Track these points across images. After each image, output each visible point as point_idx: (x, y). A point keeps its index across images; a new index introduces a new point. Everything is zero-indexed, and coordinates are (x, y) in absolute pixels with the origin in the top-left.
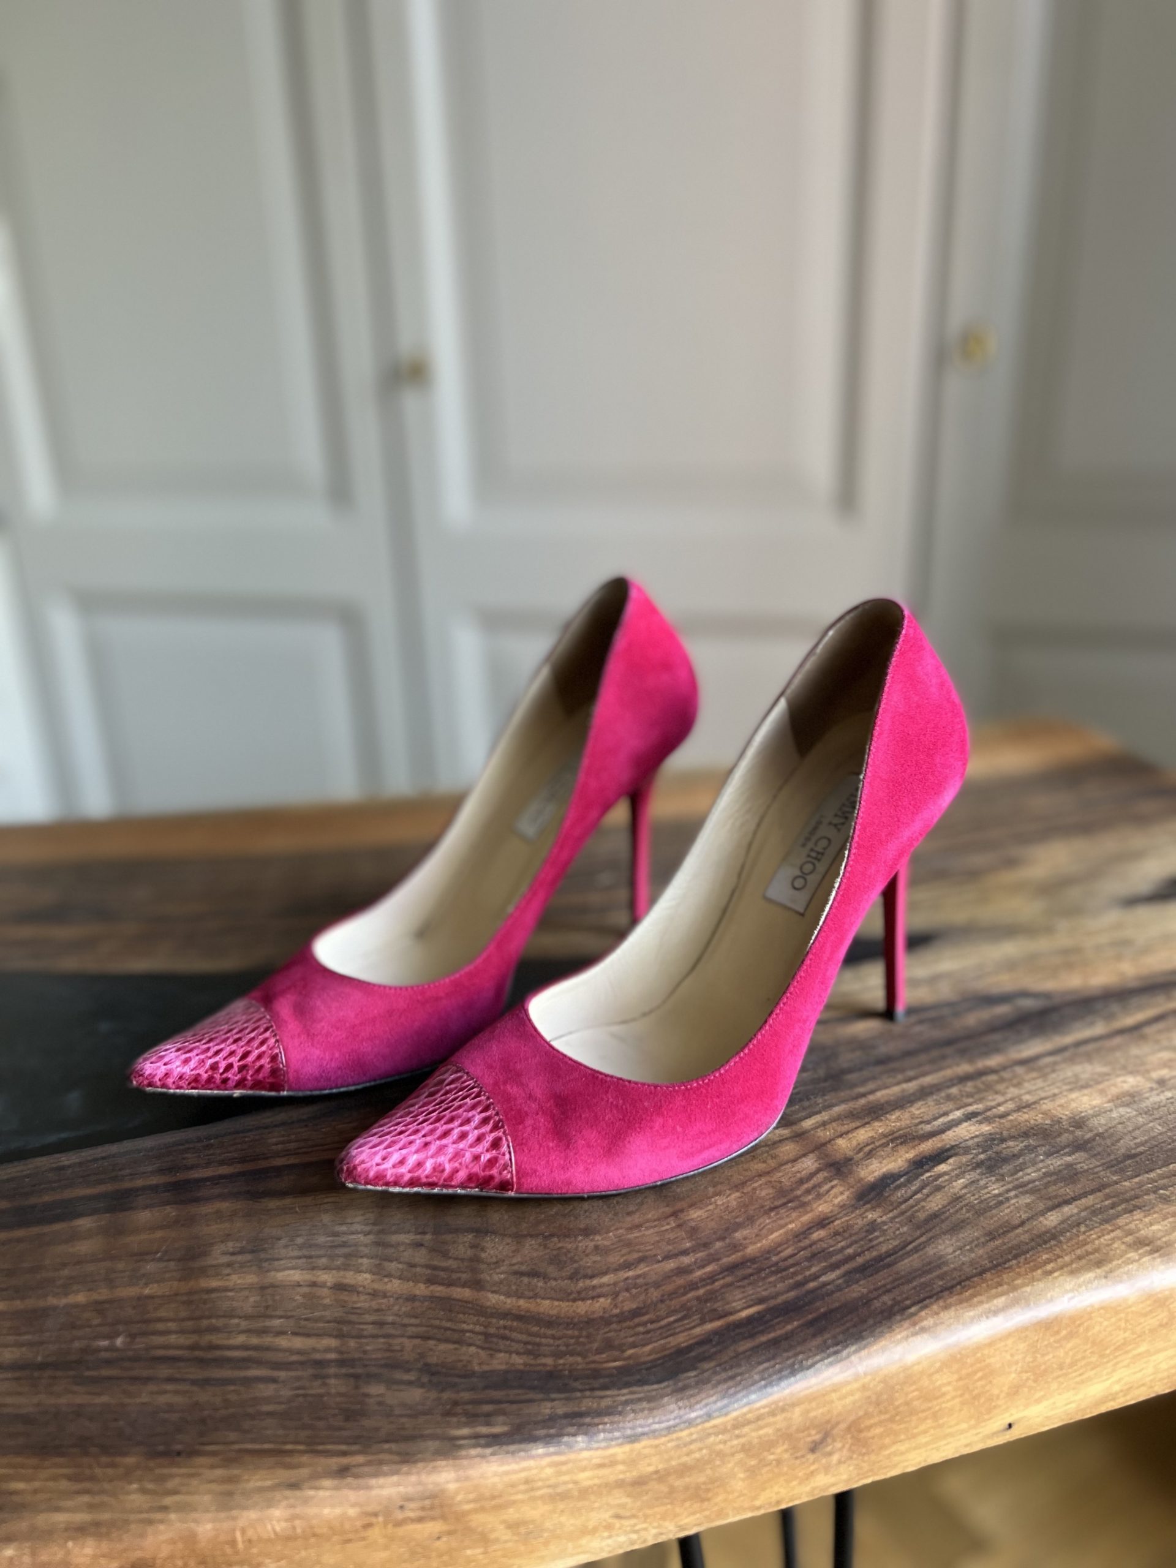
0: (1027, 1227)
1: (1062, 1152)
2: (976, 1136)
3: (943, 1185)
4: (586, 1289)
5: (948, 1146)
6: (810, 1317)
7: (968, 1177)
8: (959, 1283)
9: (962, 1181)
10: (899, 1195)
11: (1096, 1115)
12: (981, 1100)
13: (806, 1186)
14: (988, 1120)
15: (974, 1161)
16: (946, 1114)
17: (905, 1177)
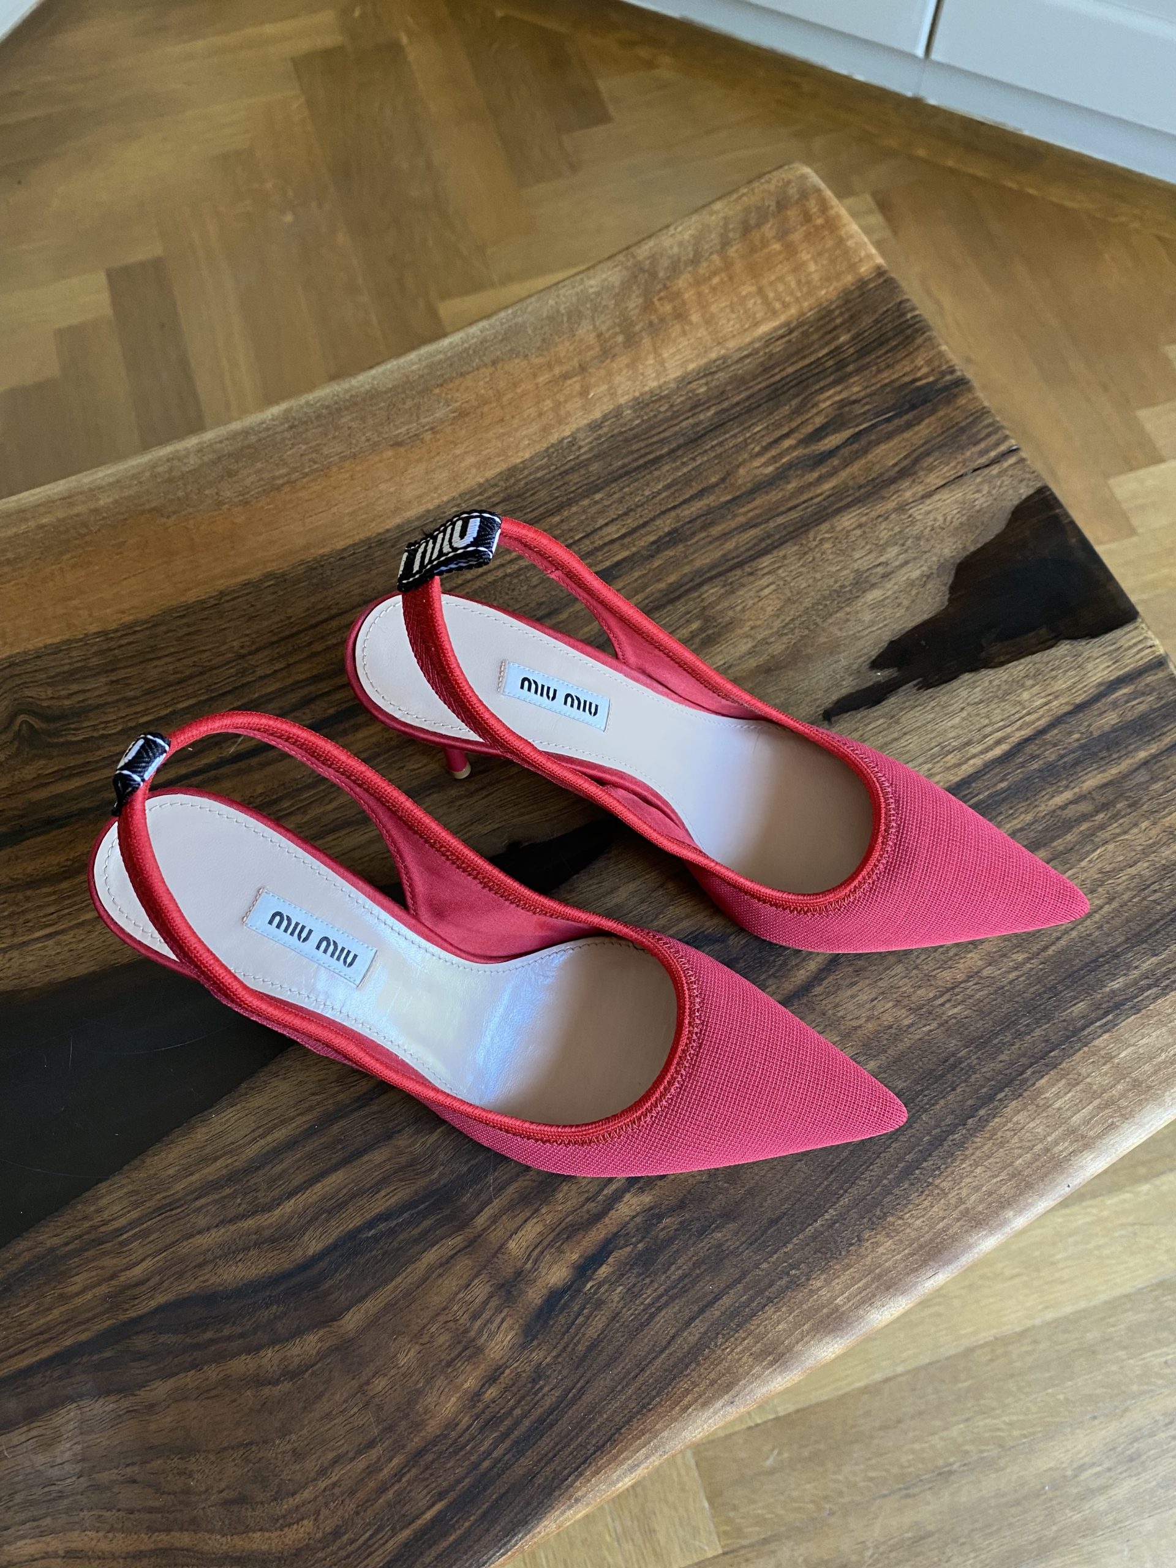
0: (672, 1349)
1: (713, 1226)
2: (637, 1215)
3: (604, 1298)
4: (289, 1511)
5: (609, 1236)
6: (485, 1506)
7: (626, 1282)
8: (609, 1440)
9: (619, 1290)
10: (563, 1321)
13: (479, 1323)
15: (633, 1254)
17: (569, 1292)
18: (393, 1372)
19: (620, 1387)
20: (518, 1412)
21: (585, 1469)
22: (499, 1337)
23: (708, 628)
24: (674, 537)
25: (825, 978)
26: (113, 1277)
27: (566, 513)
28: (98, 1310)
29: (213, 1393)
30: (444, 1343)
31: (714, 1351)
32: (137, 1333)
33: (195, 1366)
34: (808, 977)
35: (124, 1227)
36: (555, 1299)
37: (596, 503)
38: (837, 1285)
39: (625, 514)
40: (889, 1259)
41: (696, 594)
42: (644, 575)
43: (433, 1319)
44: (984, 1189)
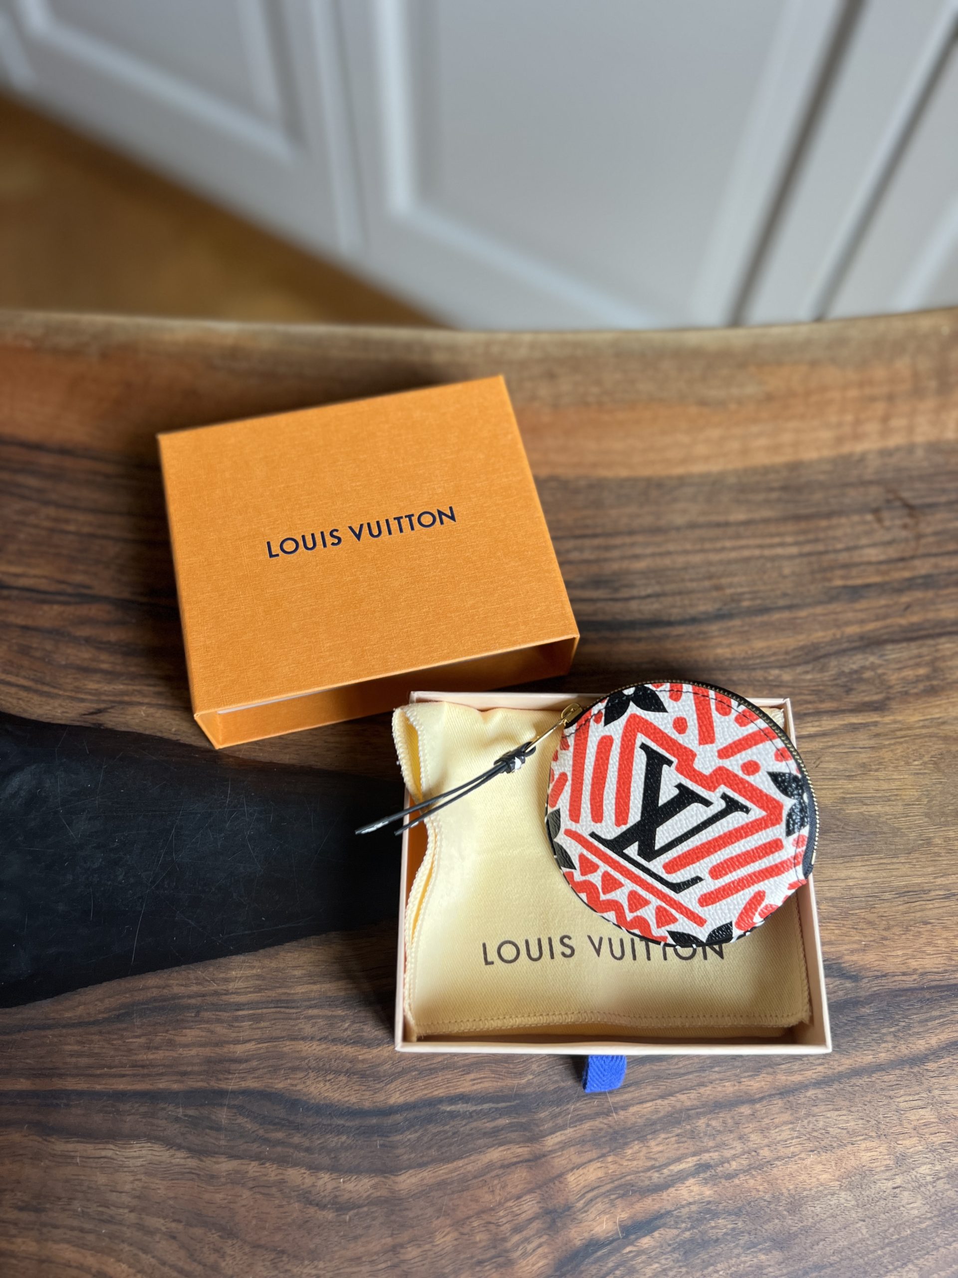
1: (760, 1247)
3: (638, 1267)
5: (663, 1211)
7: (663, 1262)
9: (656, 1265)
10: (594, 1271)
11: (814, 1199)
12: (717, 1147)
13: (516, 1238)
14: (714, 1178)
15: (678, 1240)
16: (678, 1160)
17: (609, 1247)
18: (427, 1247)
22: (532, 1259)
23: (935, 678)
24: (928, 582)
25: (943, 1057)
26: (219, 1044)
27: (835, 521)
28: (196, 1068)
29: (266, 1191)
30: (480, 1241)
32: (222, 1105)
33: (259, 1158)
34: (927, 1049)
35: (244, 1005)
36: (593, 1246)
37: (865, 523)
39: (890, 543)
41: (931, 642)
42: (887, 606)
43: (479, 1214)
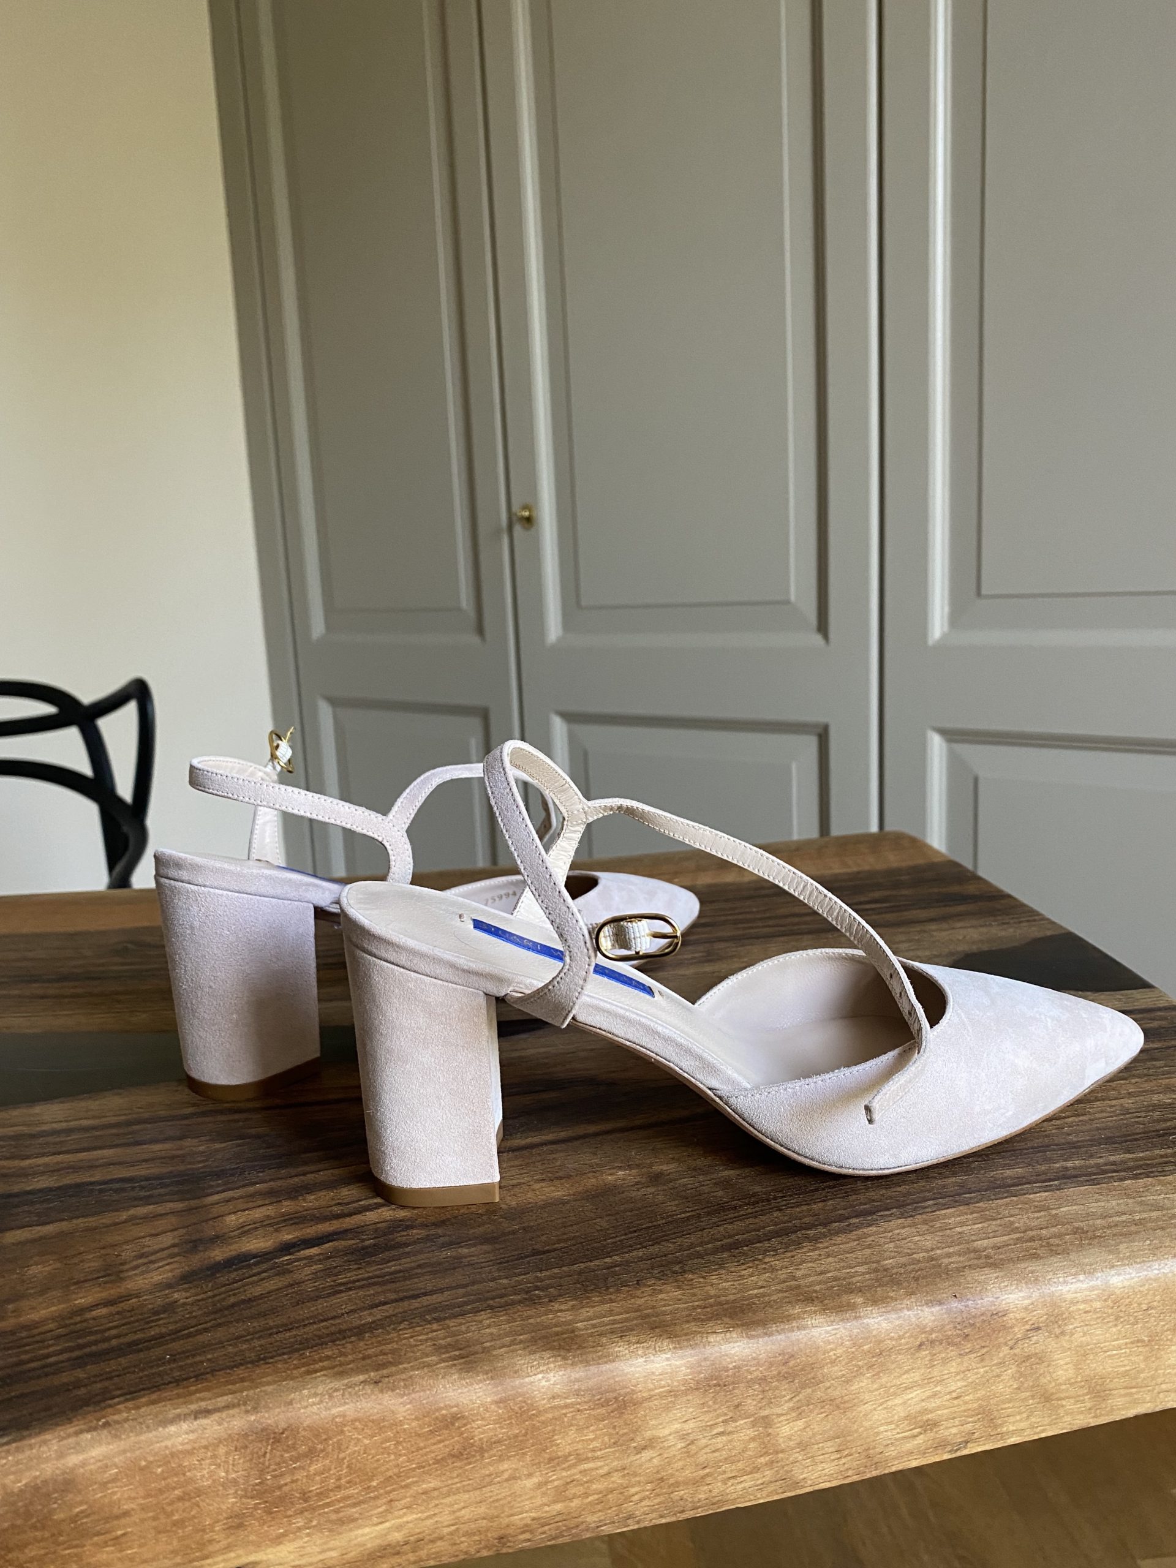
1: (462, 1244)
2: (383, 1222)
3: (293, 1269)
5: (340, 1230)
7: (330, 1263)
8: (197, 1376)
9: (318, 1266)
10: (233, 1276)
11: (544, 1207)
15: (355, 1246)
17: (259, 1259)
18: (14, 1277)
19: (248, 1337)
20: (114, 1332)
21: (144, 1396)
22: (152, 1275)
30: (89, 1268)
31: (389, 1333)
38: (585, 1313)
40: (669, 1305)
44: (829, 1275)
